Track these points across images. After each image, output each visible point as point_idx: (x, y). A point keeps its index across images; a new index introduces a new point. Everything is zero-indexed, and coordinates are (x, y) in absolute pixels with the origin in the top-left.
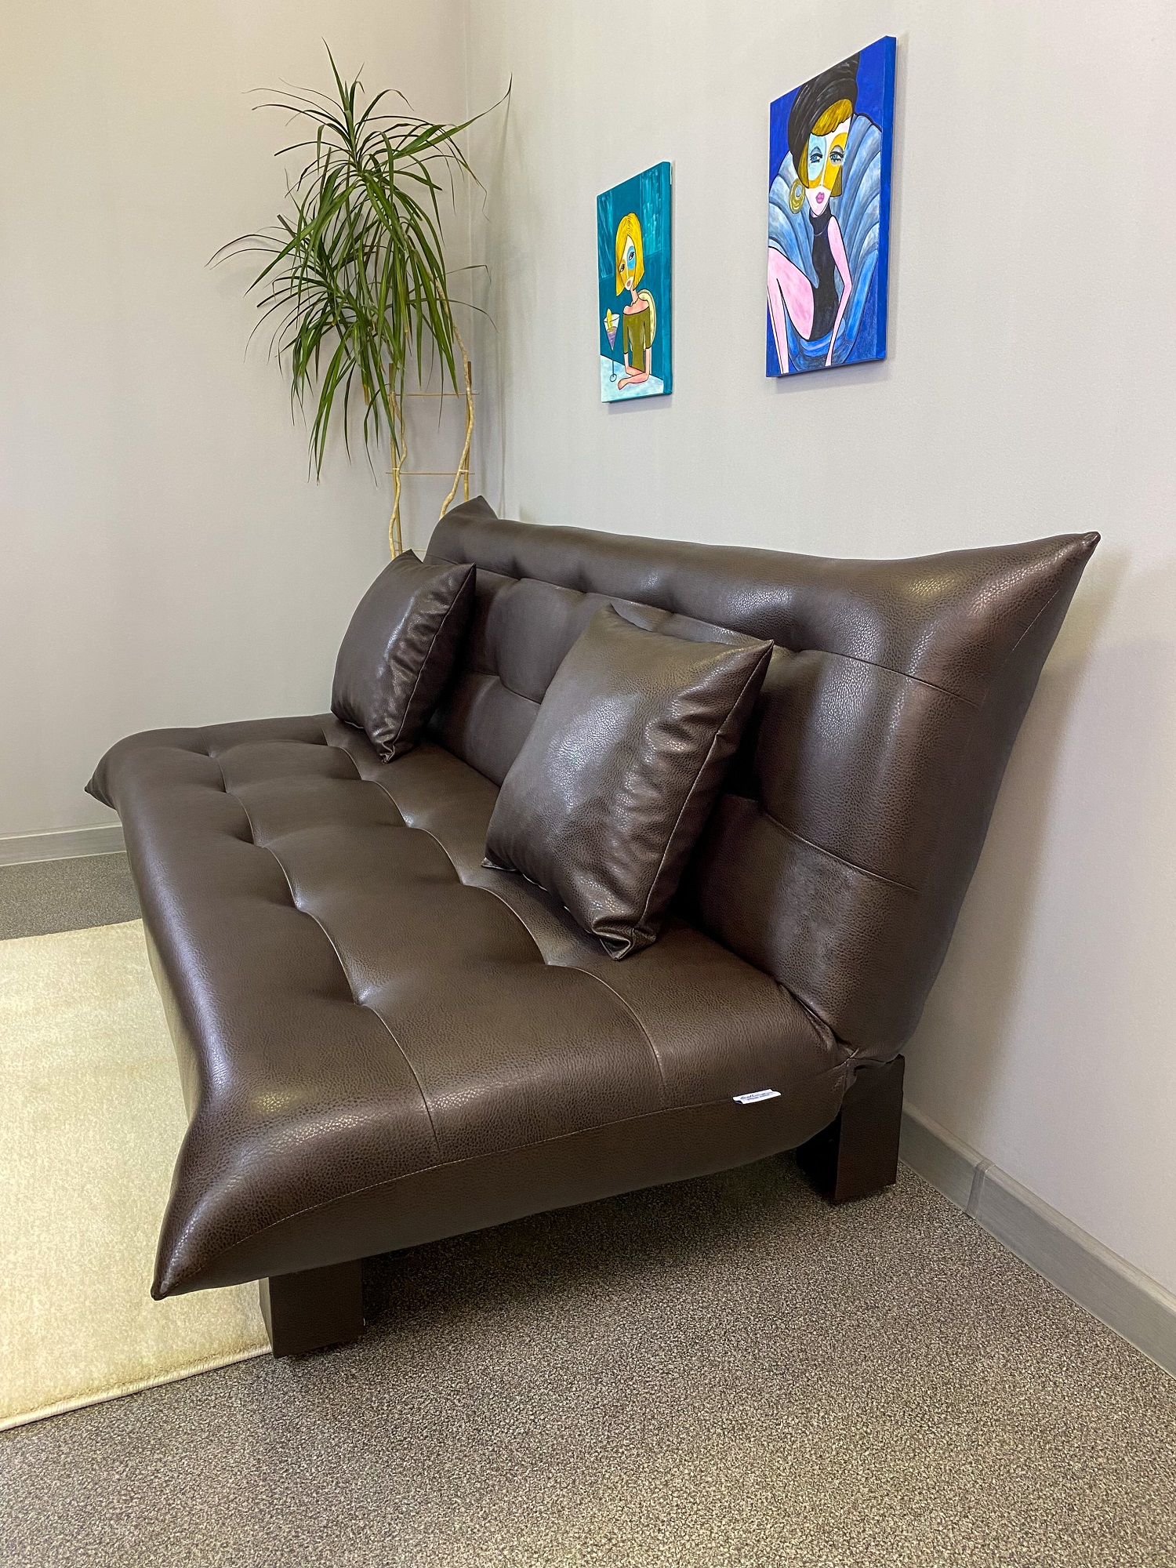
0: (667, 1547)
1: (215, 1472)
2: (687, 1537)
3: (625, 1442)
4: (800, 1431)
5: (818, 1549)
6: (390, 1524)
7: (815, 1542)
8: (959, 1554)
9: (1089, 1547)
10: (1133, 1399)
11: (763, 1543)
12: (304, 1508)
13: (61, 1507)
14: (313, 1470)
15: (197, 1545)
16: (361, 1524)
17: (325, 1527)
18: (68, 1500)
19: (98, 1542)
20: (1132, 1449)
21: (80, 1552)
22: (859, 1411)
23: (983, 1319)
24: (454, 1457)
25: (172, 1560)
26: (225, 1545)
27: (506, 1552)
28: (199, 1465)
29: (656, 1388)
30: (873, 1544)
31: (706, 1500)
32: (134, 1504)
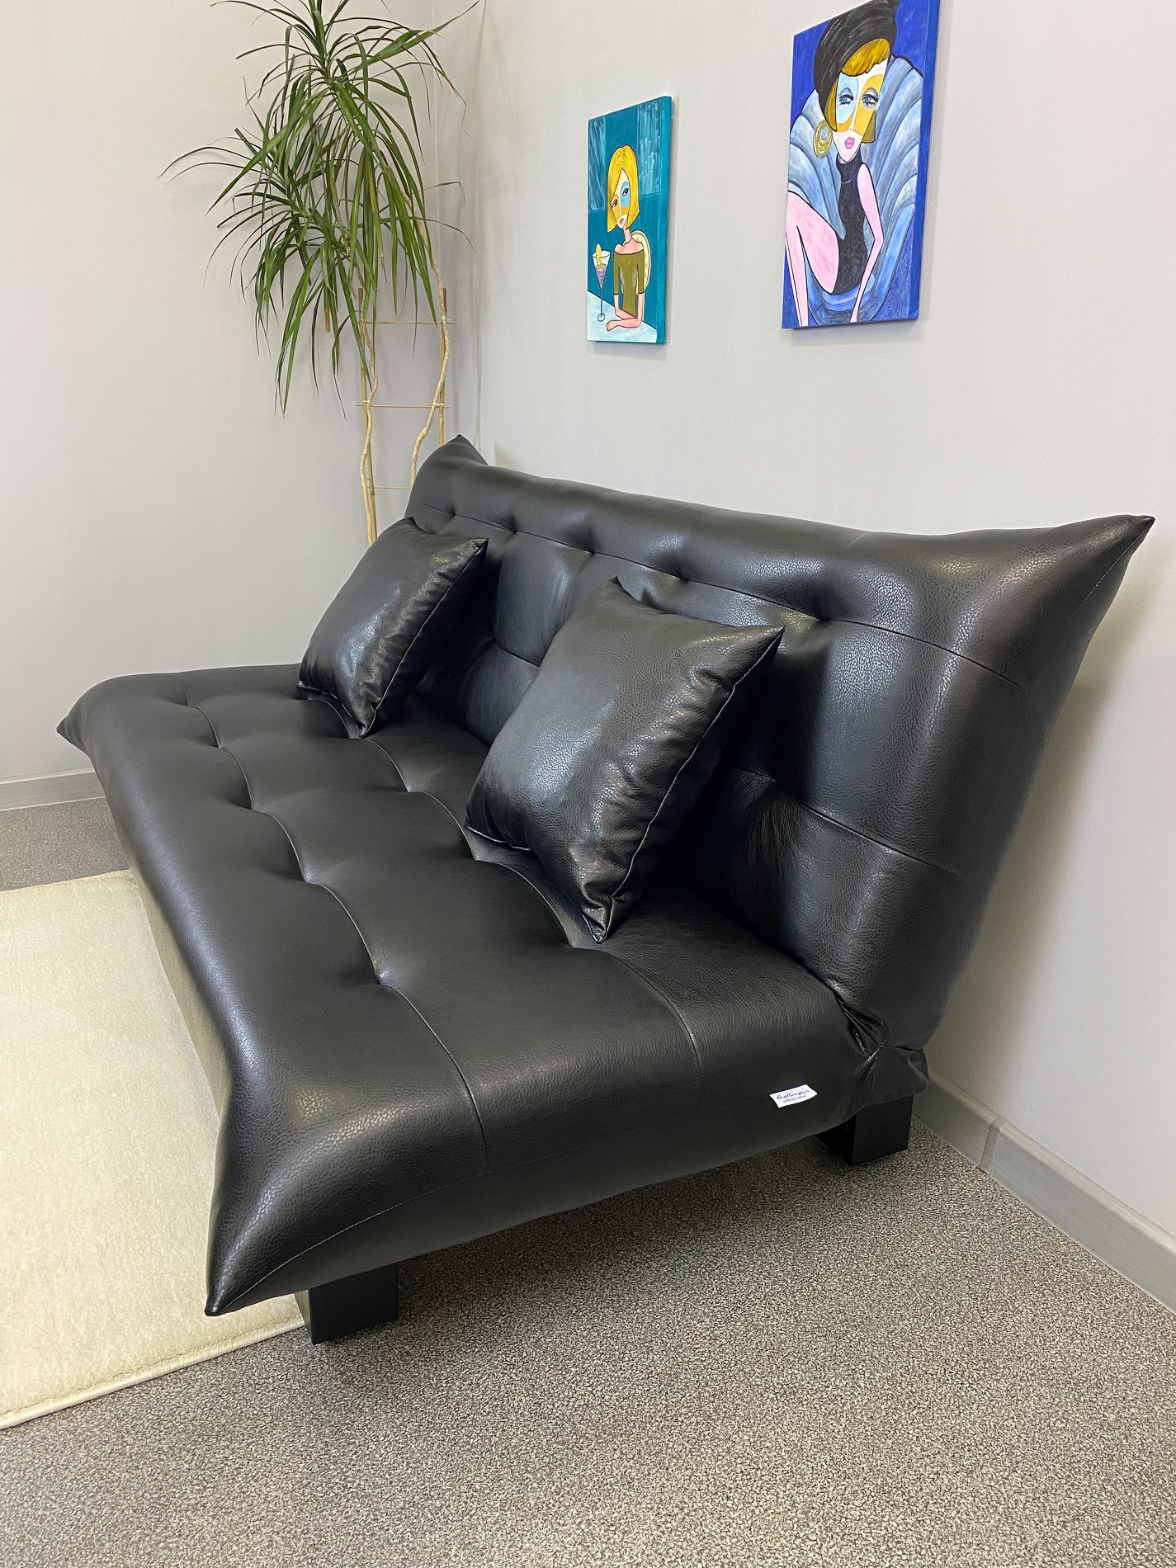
0: (737, 1514)
1: (284, 1457)
2: (755, 1504)
3: (683, 1410)
4: (849, 1393)
5: (880, 1509)
6: (466, 1503)
7: (877, 1503)
8: (1013, 1508)
9: (1131, 1496)
10: (1156, 1349)
11: (827, 1505)
12: (378, 1490)
13: (134, 1500)
14: (382, 1451)
15: (278, 1533)
16: (438, 1504)
17: (402, 1509)
18: (140, 1493)
19: (177, 1534)
20: (1160, 1399)
21: (160, 1546)
22: (902, 1371)
23: (1008, 1274)
24: (519, 1432)
25: (255, 1549)
26: (306, 1531)
27: (583, 1526)
28: (268, 1451)
29: (706, 1355)
30: (931, 1502)
31: (768, 1465)
32: (208, 1494)
